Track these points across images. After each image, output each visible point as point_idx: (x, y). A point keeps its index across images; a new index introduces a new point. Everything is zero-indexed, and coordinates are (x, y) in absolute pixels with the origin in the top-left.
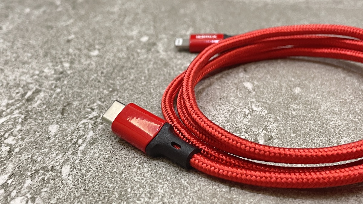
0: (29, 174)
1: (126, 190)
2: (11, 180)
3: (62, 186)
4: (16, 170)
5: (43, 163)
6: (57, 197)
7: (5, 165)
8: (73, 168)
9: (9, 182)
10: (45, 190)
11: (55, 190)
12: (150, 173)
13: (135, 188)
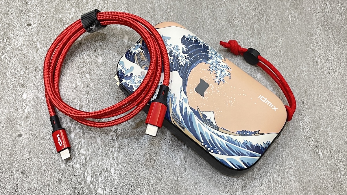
0: (99, 174)
1: (139, 182)
2: (93, 178)
3: (114, 181)
4: (93, 172)
5: (102, 167)
6: (114, 187)
7: (87, 169)
8: (115, 169)
9: (92, 179)
10: (108, 183)
11: (112, 183)
12: (146, 171)
13: (142, 180)
